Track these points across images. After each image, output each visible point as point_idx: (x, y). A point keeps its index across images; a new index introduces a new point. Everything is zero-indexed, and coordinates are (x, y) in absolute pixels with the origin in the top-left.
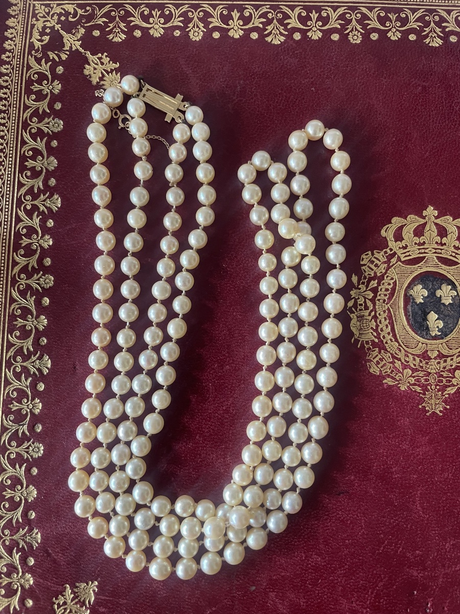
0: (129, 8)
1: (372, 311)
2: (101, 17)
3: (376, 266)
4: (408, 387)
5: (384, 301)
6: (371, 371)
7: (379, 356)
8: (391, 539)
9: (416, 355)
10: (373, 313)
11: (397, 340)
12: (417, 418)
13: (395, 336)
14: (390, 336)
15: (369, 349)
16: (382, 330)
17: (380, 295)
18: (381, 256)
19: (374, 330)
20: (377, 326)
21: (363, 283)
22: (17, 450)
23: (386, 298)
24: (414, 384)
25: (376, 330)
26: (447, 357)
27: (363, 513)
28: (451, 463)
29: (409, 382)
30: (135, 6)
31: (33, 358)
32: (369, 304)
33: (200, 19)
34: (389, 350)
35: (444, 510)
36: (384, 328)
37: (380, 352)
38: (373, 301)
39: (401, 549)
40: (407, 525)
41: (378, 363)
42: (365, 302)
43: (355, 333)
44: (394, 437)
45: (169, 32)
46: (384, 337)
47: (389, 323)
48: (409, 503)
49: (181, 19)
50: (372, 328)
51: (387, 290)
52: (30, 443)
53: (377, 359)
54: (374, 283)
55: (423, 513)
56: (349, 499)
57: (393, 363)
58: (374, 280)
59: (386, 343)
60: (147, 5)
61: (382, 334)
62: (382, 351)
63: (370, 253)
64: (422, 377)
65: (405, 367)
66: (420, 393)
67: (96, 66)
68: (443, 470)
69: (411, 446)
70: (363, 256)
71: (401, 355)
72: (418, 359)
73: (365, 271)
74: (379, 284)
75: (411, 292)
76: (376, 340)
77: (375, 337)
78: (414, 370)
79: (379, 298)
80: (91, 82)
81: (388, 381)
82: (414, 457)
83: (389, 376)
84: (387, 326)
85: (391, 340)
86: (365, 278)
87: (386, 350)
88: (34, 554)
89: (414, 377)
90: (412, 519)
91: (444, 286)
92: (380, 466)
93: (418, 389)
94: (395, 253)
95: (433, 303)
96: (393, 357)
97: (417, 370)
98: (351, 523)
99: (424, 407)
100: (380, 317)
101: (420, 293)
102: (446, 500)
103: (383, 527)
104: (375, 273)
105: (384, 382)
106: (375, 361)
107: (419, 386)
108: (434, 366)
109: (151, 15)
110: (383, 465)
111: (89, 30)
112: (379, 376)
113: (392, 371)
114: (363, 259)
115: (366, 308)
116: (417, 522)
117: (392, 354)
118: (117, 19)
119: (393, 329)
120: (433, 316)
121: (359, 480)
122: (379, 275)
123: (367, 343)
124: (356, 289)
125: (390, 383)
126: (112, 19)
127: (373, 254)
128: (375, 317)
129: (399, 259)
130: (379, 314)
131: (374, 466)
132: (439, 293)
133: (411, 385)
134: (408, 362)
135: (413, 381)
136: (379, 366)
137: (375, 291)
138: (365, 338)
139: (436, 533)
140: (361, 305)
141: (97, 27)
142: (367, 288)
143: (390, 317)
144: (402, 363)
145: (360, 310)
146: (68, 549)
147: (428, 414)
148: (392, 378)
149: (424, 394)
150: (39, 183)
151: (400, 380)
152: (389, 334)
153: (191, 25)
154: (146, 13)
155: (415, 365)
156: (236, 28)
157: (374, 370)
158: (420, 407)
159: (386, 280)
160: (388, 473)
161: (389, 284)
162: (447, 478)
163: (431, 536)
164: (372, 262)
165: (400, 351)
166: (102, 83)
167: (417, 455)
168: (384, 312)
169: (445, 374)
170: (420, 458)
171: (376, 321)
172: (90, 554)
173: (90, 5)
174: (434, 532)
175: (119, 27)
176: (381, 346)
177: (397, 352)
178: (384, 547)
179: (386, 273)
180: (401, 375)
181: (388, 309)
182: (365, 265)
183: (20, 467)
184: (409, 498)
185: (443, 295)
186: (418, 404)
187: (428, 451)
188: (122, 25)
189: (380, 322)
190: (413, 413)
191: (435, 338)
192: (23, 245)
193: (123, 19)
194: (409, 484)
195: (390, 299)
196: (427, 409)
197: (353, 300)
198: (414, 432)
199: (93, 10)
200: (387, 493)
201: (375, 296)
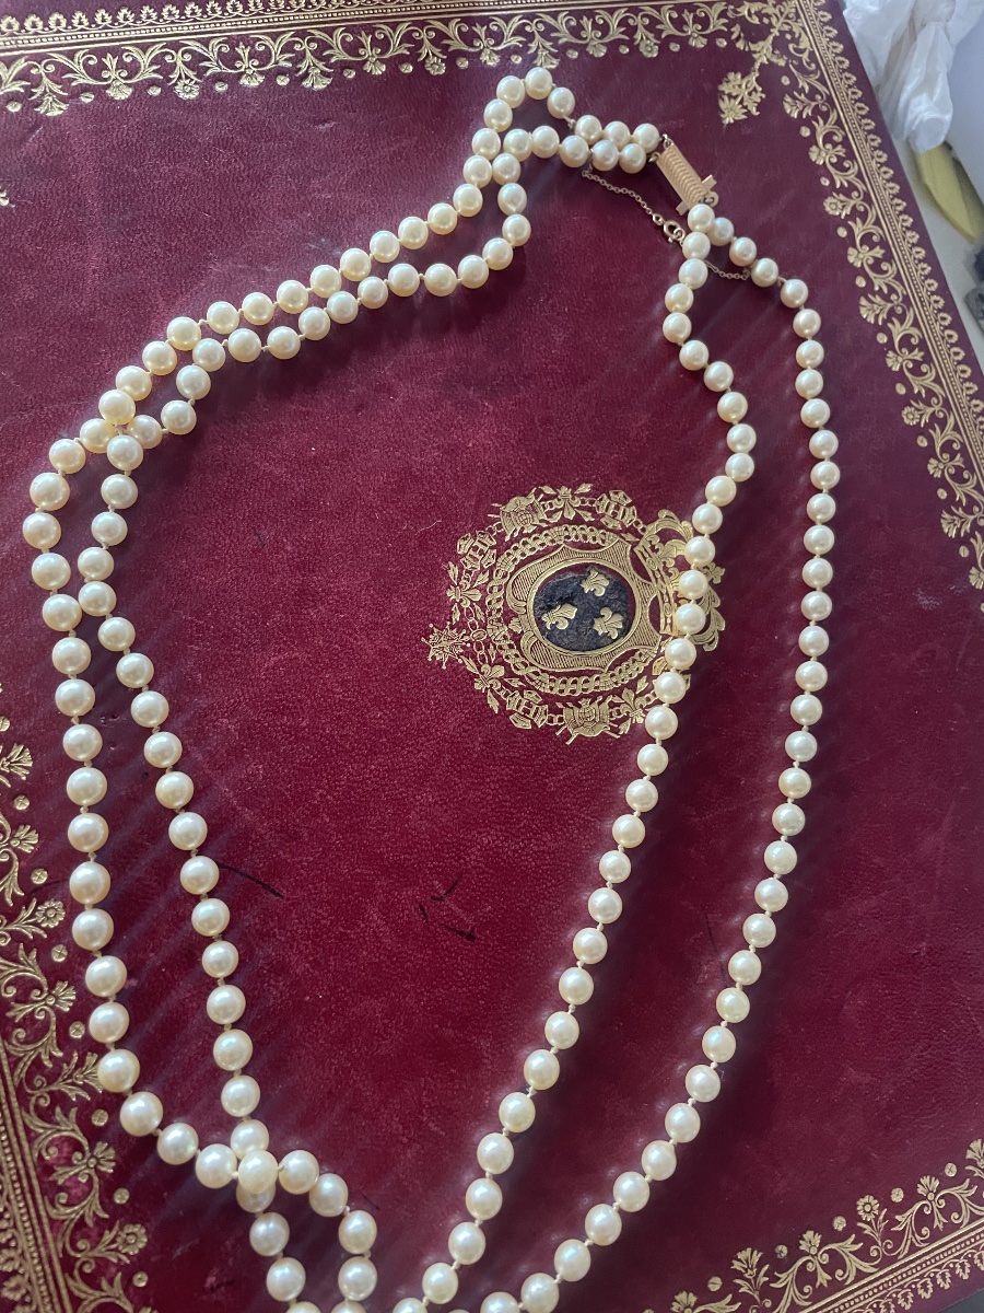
0: (833, 117)
1: (548, 522)
2: (809, 84)
3: (615, 515)
4: (454, 601)
5: (568, 537)
6: (460, 542)
7: (485, 549)
8: (208, 629)
9: (505, 602)
10: (545, 525)
11: (518, 567)
12: (412, 625)
13: (523, 564)
14: (520, 558)
15: (491, 531)
16: (525, 543)
17: (574, 529)
18: (630, 517)
19: (521, 532)
20: (529, 535)
21: (583, 502)
22: (179, 63)
23: (573, 539)
24: (461, 610)
25: (522, 535)
26: (519, 648)
27: (237, 578)
28: (359, 693)
29: (461, 601)
30: (838, 122)
31: (321, 65)
32: (557, 517)
33: (854, 208)
34: (500, 560)
35: (281, 700)
36: (529, 547)
37: (492, 548)
38: (564, 521)
39: (197, 648)
40: (239, 649)
41: (475, 549)
42: (557, 510)
43: (508, 505)
44: (372, 596)
45: (822, 171)
46: (516, 548)
47: (539, 551)
48: (276, 643)
49: (846, 184)
50: (523, 529)
51: (585, 537)
52: (196, 79)
53: (481, 547)
54: (588, 517)
55: (267, 669)
56: (253, 551)
57: (483, 571)
58: (593, 516)
59: (509, 554)
60: (846, 138)
61: (520, 545)
62: (495, 551)
63: (630, 501)
64: (476, 619)
65: (482, 589)
66: (451, 620)
67: (744, 86)
68: (343, 683)
69: (366, 625)
70: (622, 494)
71: (498, 580)
72: (500, 605)
73: (601, 500)
74: (589, 524)
75: (594, 574)
76: (507, 539)
77: (512, 535)
78: (481, 603)
79: (570, 529)
80: (721, 83)
81: (453, 572)
82: (351, 635)
83: (461, 568)
84: (533, 549)
85: (515, 559)
86: (592, 502)
87: (498, 556)
88: (28, 109)
89: (472, 606)
90: (251, 655)
91: (619, 618)
92: (321, 586)
93: (457, 617)
94: (641, 537)
95: (591, 609)
96: (491, 569)
97: (483, 608)
98: (218, 562)
99: (432, 632)
100: (542, 536)
101: (597, 585)
102: (300, 701)
103: (225, 612)
104: (603, 515)
105: (450, 563)
106: (477, 543)
107: (462, 616)
108: (499, 633)
109: (835, 145)
110: (323, 591)
111: (786, 71)
112: (455, 553)
113: (470, 573)
114: (616, 493)
115: (550, 514)
116: (249, 664)
117: (495, 565)
118: (814, 104)
119: (531, 559)
120: (571, 612)
121: (288, 559)
122: (603, 520)
123: (500, 527)
124: (572, 493)
125: (451, 573)
126: (811, 96)
127: (629, 506)
128: (540, 530)
129: (635, 545)
130: (547, 535)
131: (317, 576)
132: (607, 612)
133: (459, 604)
134: (491, 592)
135: (466, 605)
136: (471, 552)
137: (578, 521)
138: (504, 521)
139: (239, 697)
140: (551, 505)
141: (794, 81)
142: (579, 508)
143: (548, 551)
144: (487, 584)
145: (543, 505)
146: (48, 154)
147: (423, 640)
148: (460, 575)
149: (452, 628)
150: (565, 37)
151: (461, 587)
152: (523, 554)
153: (842, 197)
154: (835, 138)
155: (490, 603)
156: (861, 256)
157: (463, 546)
158: (431, 625)
159: (598, 533)
160: (313, 601)
161: (594, 539)
162: (334, 693)
163: (233, 691)
164: (617, 507)
165: (504, 577)
166: (726, 98)
167: (355, 639)
168: (553, 541)
169: (491, 650)
170: (352, 643)
171: (534, 532)
172: (50, 186)
173: (818, 66)
174: (240, 693)
175: (804, 107)
176: (502, 547)
177: (501, 574)
178: (192, 621)
179: (608, 530)
180: (468, 587)
181: (558, 546)
182: (609, 497)
183: (154, 71)
184: (285, 642)
185: (605, 619)
186: (433, 621)
187: (367, 654)
188: (808, 112)
189: (535, 539)
190: (419, 618)
191: (540, 623)
192: (474, 28)
193: (816, 110)
194: (307, 637)
195: (574, 544)
196: (431, 636)
197: (553, 493)
198: (390, 625)
199: (812, 72)
200: (281, 605)
201: (570, 523)
